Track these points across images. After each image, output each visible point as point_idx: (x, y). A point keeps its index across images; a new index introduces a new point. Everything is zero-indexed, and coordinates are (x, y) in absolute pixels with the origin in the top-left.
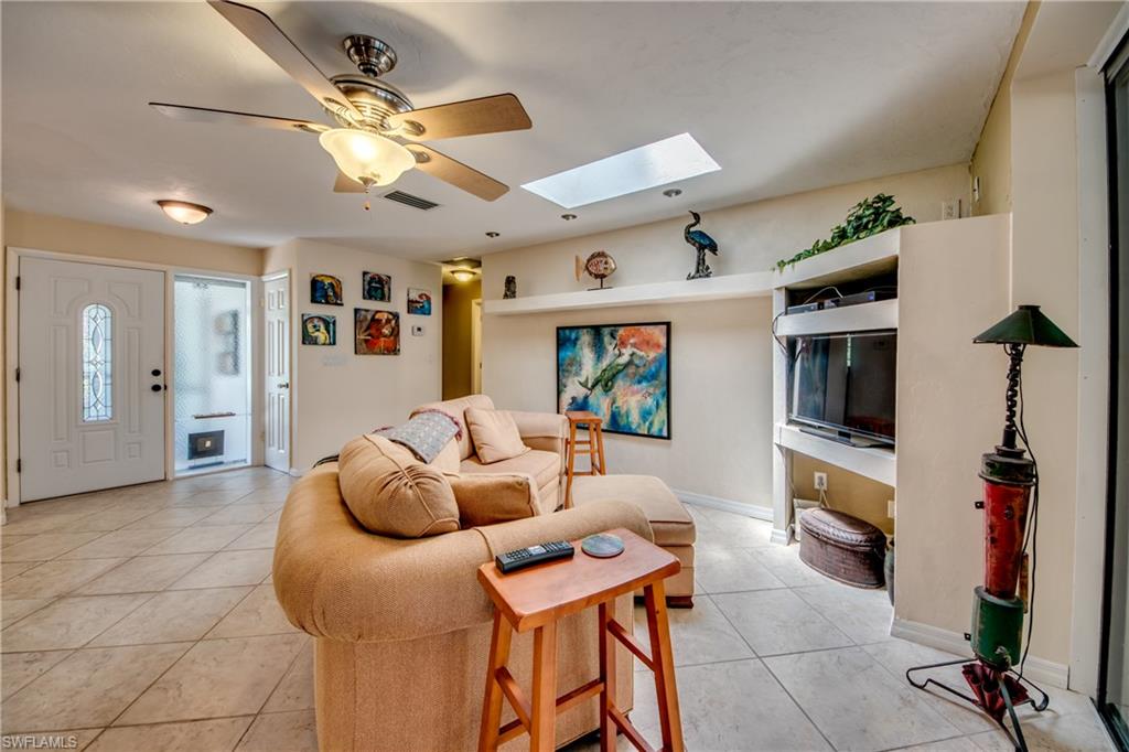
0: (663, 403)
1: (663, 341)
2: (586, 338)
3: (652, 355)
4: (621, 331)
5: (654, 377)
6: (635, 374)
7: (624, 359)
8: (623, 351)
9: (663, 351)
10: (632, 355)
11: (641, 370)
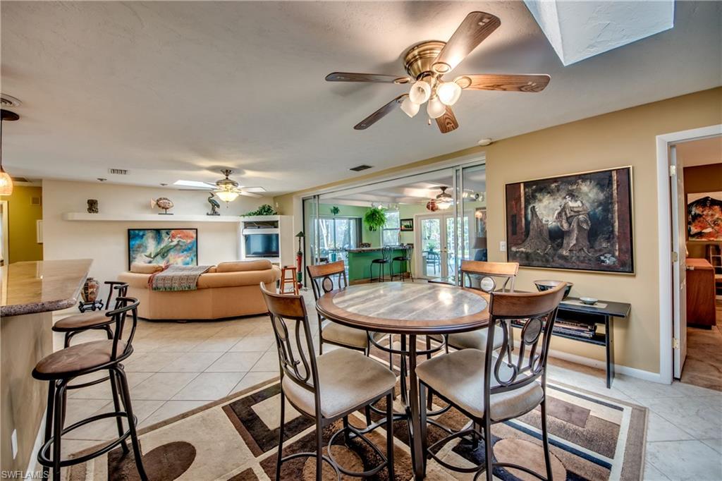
0: (195, 259)
1: (195, 236)
2: (150, 234)
3: (189, 241)
4: (173, 232)
5: (190, 249)
6: (180, 249)
7: (175, 242)
8: (173, 240)
9: (195, 239)
10: (178, 241)
11: (183, 248)
